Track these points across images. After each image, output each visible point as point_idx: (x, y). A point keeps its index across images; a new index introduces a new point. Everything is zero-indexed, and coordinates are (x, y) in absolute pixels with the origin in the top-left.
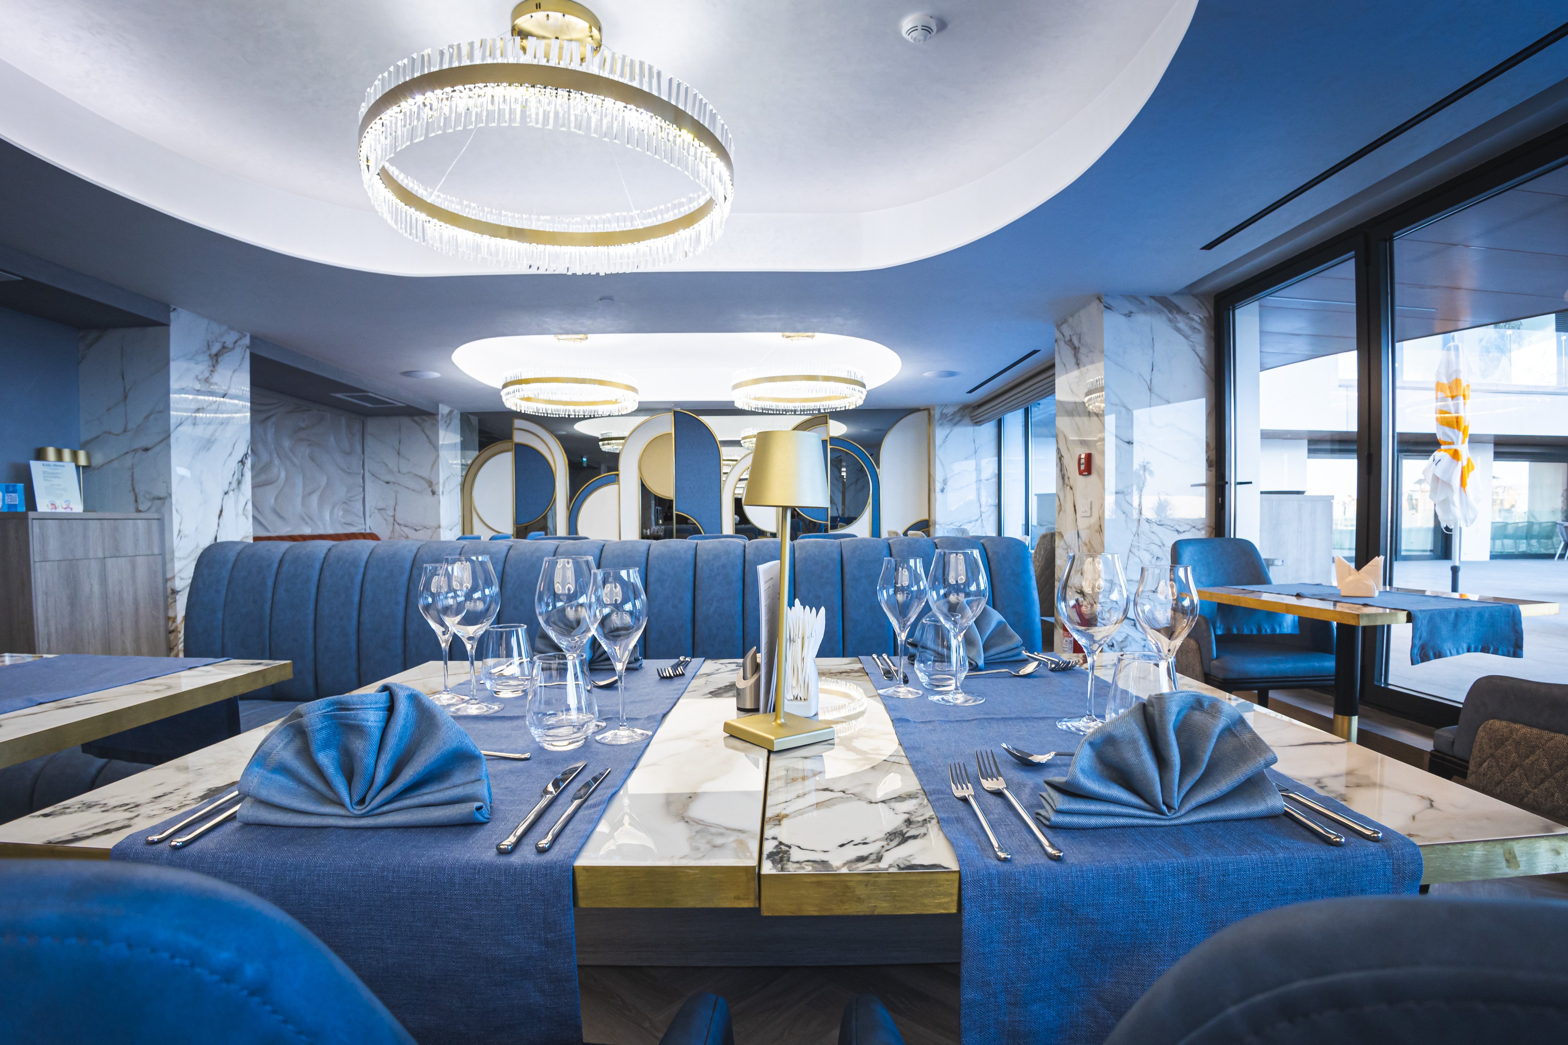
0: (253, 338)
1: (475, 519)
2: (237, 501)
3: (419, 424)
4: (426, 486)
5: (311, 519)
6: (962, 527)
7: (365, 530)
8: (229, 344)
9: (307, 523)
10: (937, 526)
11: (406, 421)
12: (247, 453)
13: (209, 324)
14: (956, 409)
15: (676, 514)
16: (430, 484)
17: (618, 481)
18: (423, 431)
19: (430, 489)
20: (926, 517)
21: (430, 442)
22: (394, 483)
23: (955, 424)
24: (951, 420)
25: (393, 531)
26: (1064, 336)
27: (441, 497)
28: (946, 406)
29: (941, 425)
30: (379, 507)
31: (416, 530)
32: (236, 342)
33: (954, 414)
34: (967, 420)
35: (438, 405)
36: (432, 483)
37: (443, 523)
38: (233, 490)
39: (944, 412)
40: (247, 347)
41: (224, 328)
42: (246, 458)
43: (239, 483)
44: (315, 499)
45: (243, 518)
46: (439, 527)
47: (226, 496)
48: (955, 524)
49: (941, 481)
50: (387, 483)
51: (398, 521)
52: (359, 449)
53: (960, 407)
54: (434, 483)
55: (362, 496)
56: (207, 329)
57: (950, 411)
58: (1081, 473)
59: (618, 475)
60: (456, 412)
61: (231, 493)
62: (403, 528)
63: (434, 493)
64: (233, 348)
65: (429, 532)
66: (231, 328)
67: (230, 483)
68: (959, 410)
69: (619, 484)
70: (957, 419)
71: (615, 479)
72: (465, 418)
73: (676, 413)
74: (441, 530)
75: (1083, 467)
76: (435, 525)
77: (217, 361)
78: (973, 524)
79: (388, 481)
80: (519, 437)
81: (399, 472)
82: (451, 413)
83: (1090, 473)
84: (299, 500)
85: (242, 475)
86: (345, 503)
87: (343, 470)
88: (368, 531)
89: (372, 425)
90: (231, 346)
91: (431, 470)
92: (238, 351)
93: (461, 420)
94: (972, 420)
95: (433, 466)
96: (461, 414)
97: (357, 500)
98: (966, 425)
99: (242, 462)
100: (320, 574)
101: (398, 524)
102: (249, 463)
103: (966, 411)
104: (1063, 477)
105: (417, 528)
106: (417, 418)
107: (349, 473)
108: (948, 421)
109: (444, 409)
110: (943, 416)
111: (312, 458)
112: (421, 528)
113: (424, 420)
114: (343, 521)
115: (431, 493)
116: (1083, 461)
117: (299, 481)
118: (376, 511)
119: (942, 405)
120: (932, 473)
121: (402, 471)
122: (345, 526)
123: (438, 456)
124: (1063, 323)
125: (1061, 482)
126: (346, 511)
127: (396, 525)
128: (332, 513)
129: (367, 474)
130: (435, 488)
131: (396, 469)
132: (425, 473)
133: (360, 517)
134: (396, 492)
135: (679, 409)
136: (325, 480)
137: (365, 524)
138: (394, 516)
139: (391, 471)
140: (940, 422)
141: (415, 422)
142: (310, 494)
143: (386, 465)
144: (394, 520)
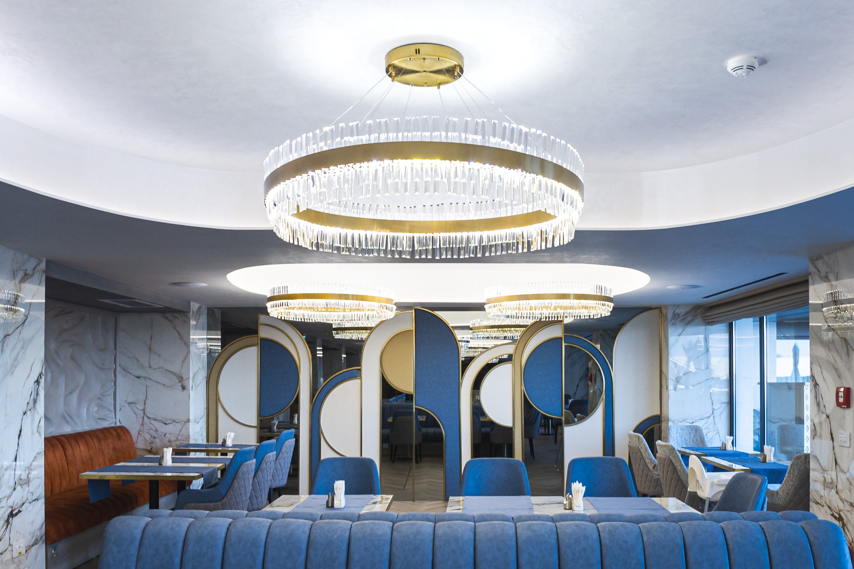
0: (49, 262)
1: (221, 413)
2: (33, 420)
3: (170, 321)
4: (177, 381)
5: (71, 417)
6: (694, 424)
7: (116, 423)
8: (30, 272)
9: (68, 422)
10: (670, 424)
11: (158, 318)
12: (42, 373)
13: (15, 254)
14: (688, 309)
15: (416, 408)
16: (181, 379)
17: (361, 376)
18: (175, 328)
19: (180, 384)
20: (658, 413)
21: (182, 339)
22: (145, 378)
23: (688, 324)
24: (683, 320)
25: (142, 424)
26: (819, 271)
27: (191, 391)
28: (678, 306)
29: (673, 324)
30: (130, 400)
31: (166, 424)
32: (35, 268)
33: (687, 313)
34: (699, 320)
35: (190, 303)
36: (182, 378)
37: (192, 418)
38: (30, 410)
39: (676, 312)
40: (43, 272)
41: (26, 256)
42: (41, 378)
43: (35, 401)
44: (74, 397)
45: (38, 434)
46: (189, 421)
47: (25, 416)
48: (687, 421)
49: (674, 379)
50: (138, 377)
51: (148, 415)
52: (111, 344)
53: (692, 307)
54: (184, 378)
55: (114, 390)
56: (13, 260)
57: (681, 311)
58: (839, 404)
59: (360, 370)
60: (204, 307)
61: (28, 412)
62: (153, 422)
63: (184, 388)
64: (32, 275)
65: (178, 426)
66: (31, 256)
67: (28, 403)
68: (692, 310)
69: (361, 379)
70: (690, 318)
71: (357, 375)
72: (211, 311)
73: (416, 310)
74: (190, 423)
75: (841, 400)
76: (184, 419)
77: (20, 289)
78: (705, 421)
79: (139, 375)
80: (264, 333)
81: (150, 367)
82: (200, 308)
83: (849, 406)
84: (62, 399)
85: (37, 395)
86: (99, 398)
87: (97, 367)
88: (118, 424)
89: (124, 321)
90: (31, 273)
91: (182, 365)
92: (37, 276)
93: (208, 314)
94: (704, 320)
95: (183, 362)
96: (208, 309)
97: (109, 395)
98: (698, 325)
99: (37, 382)
100: (223, 553)
101: (148, 418)
102: (42, 381)
103: (698, 311)
104: (818, 405)
105: (167, 422)
106: (168, 315)
107: (104, 369)
108: (680, 321)
109: (194, 306)
110: (676, 316)
111: (73, 358)
112: (171, 422)
113: (175, 317)
114: (97, 416)
115: (181, 388)
116: (841, 394)
117: (62, 382)
118: (126, 405)
119: (674, 305)
120: (664, 370)
121: (153, 366)
122: (99, 421)
123: (189, 352)
124: (817, 259)
125: (815, 408)
126: (100, 406)
127: (145, 418)
128: (88, 410)
129: (118, 369)
130: (185, 383)
131: (146, 364)
132: (176, 369)
133: (112, 411)
134: (147, 386)
135: (420, 308)
136: (84, 378)
137: (116, 418)
138: (144, 410)
139: (142, 366)
140: (673, 322)
141: (166, 318)
142: (70, 393)
143: (138, 360)
144: (144, 414)
